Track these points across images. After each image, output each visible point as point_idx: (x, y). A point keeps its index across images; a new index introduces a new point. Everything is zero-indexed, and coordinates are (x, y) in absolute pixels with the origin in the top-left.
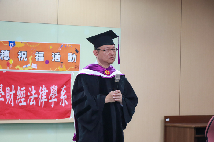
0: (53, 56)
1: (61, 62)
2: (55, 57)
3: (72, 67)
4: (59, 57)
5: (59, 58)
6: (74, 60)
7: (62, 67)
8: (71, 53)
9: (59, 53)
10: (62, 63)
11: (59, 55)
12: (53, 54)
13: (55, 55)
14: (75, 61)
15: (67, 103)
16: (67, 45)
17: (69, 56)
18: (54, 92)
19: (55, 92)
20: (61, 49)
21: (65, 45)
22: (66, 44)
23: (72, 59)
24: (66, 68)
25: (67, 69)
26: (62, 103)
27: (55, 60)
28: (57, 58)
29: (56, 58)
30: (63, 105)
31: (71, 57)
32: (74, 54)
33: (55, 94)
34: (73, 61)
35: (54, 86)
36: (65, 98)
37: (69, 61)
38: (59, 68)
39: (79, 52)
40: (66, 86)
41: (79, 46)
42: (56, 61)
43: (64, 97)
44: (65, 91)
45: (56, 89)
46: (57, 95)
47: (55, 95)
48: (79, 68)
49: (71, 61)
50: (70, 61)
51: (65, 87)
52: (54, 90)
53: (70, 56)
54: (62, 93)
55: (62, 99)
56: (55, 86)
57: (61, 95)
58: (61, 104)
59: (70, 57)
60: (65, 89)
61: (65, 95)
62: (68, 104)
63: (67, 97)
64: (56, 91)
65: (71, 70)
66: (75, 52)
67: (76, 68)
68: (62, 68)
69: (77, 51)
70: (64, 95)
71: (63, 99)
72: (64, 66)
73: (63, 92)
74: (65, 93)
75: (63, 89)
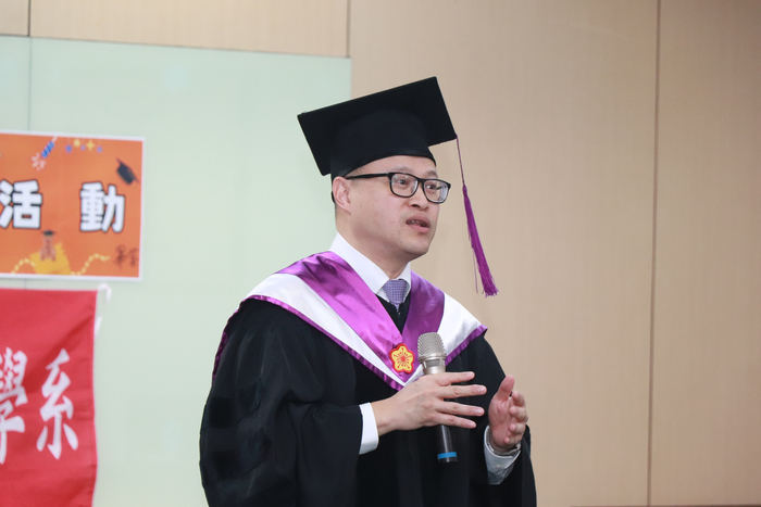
0: (5, 200)
1: (45, 229)
2: (12, 204)
3: (103, 258)
4: (33, 205)
5: (35, 212)
6: (113, 222)
7: (48, 253)
8: (98, 186)
9: (33, 186)
10: (49, 233)
11: (33, 193)
12: (7, 188)
13: (14, 191)
14: (118, 227)
15: (73, 442)
16: (77, 143)
17: (84, 202)
18: (9, 385)
19: (14, 386)
20: (43, 164)
21: (66, 142)
22: (73, 139)
23: (103, 216)
24: (69, 259)
25: (75, 267)
26: (50, 440)
27: (12, 218)
28: (26, 209)
29: (18, 211)
30: (56, 450)
31: (97, 205)
32: (112, 190)
33: (11, 393)
34: (105, 226)
35: (9, 351)
36: (64, 414)
37: (85, 227)
38: (35, 260)
39: (139, 182)
40: (69, 352)
41: (137, 147)
42: (19, 222)
43: (61, 408)
44: (65, 381)
45: (21, 369)
46: (22, 399)
47: (13, 399)
48: (134, 262)
49: (98, 226)
50: (91, 223)
51: (64, 357)
52: (10, 375)
53: (92, 197)
54: (53, 389)
55: (51, 424)
56: (14, 352)
57: (44, 401)
58: (46, 448)
59: (92, 207)
60: (62, 367)
61: (66, 400)
62: (80, 446)
63: (77, 409)
64: (19, 380)
65: (96, 269)
66: (117, 179)
67: (120, 259)
68: (48, 261)
69: (127, 175)
70: (60, 401)
71: (52, 420)
72: (58, 249)
73: (56, 382)
74: (67, 392)
75: (54, 368)
